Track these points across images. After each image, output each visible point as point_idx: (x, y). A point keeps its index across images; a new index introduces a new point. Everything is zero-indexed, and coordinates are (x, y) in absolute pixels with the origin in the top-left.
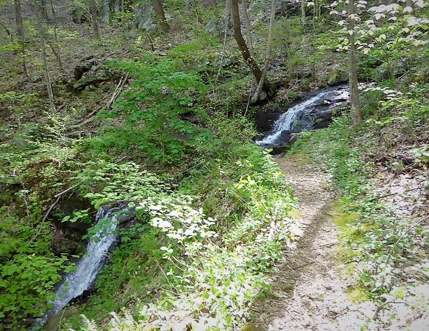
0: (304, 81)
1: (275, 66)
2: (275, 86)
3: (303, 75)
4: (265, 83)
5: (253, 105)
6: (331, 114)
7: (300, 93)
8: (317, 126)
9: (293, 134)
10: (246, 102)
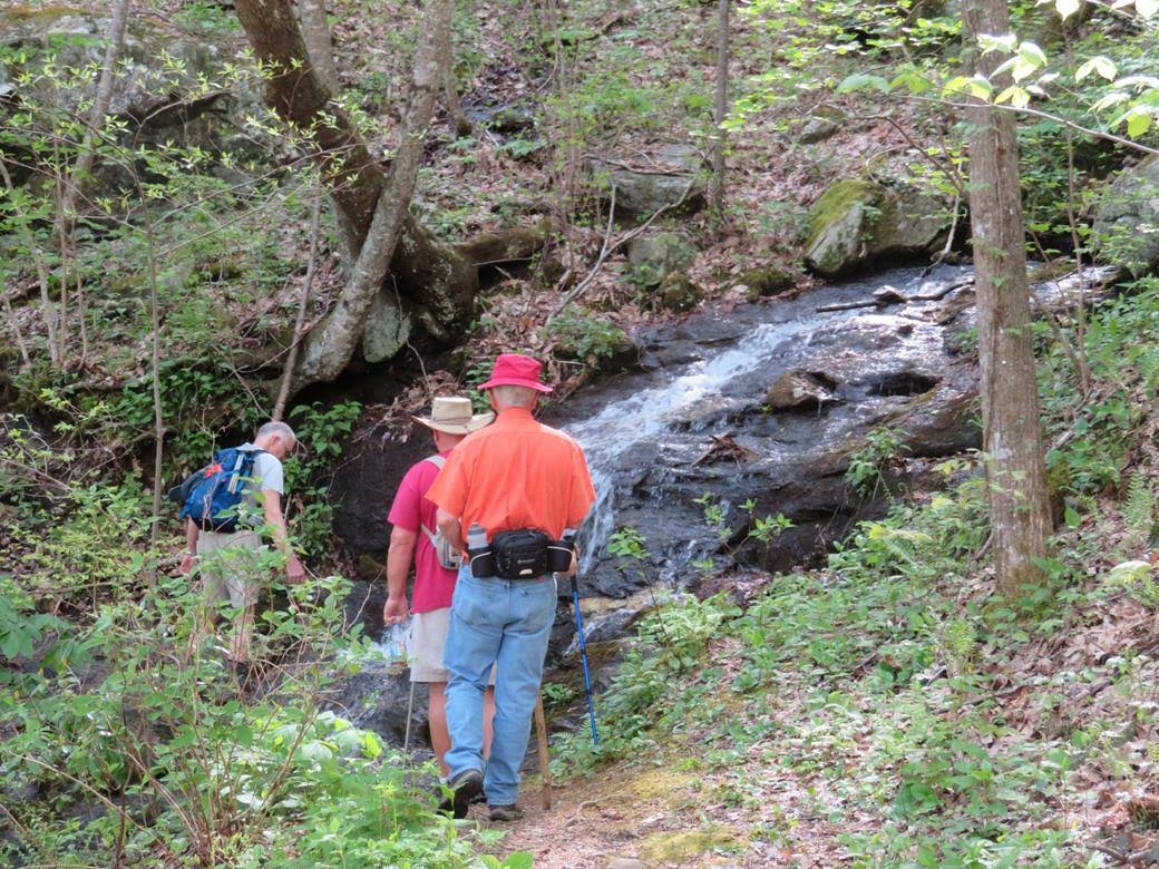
0: (657, 240)
1: (464, 131)
2: (468, 268)
3: (650, 198)
4: (400, 246)
5: (316, 393)
6: (841, 473)
7: (634, 326)
8: (745, 554)
9: (592, 604)
10: (274, 373)
